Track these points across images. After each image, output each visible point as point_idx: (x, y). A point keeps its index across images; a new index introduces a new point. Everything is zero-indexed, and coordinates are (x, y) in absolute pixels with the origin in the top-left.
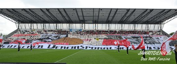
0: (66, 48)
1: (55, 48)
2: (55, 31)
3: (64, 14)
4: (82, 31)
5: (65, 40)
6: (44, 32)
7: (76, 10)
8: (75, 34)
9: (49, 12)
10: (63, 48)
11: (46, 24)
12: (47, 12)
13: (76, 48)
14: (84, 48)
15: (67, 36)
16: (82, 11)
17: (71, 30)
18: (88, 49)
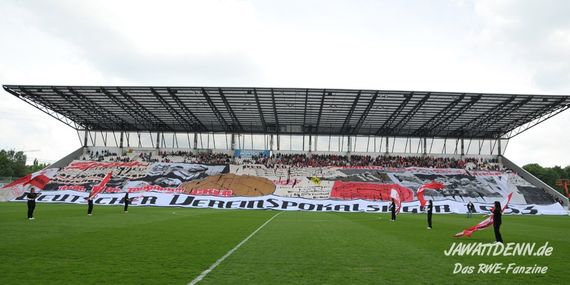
0: (225, 205)
1: (191, 205)
2: (191, 155)
3: (221, 106)
4: (271, 155)
5: (220, 183)
6: (160, 158)
7: (256, 94)
8: (250, 164)
9: (177, 99)
10: (216, 206)
11: (165, 134)
12: (170, 99)
13: (255, 207)
14: (276, 205)
15: (227, 170)
16: (273, 98)
17: (237, 153)
18: (290, 208)
